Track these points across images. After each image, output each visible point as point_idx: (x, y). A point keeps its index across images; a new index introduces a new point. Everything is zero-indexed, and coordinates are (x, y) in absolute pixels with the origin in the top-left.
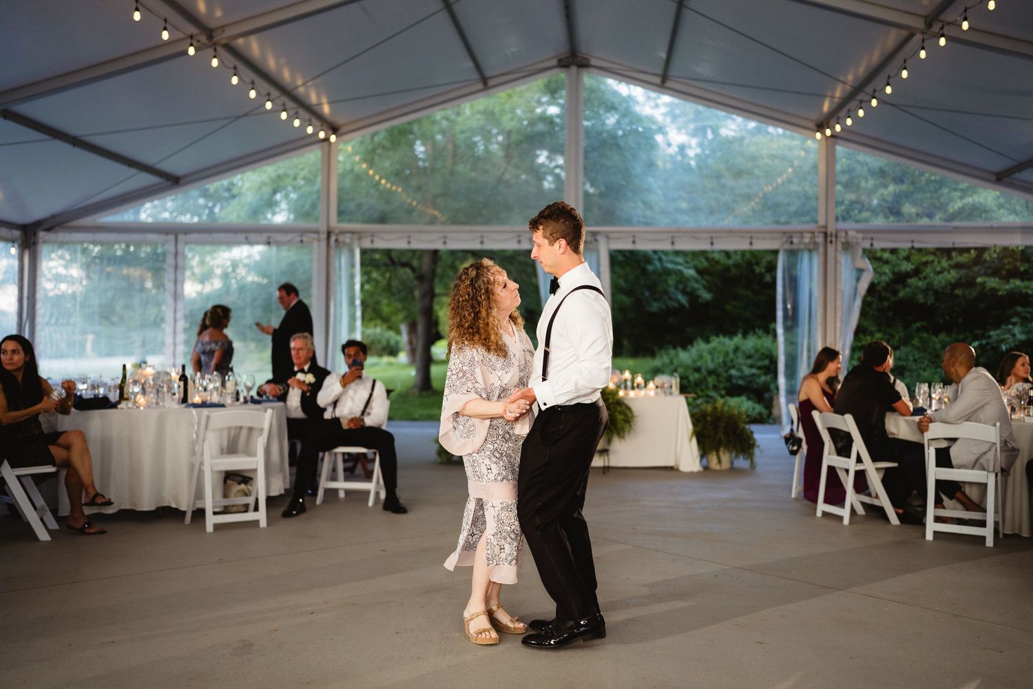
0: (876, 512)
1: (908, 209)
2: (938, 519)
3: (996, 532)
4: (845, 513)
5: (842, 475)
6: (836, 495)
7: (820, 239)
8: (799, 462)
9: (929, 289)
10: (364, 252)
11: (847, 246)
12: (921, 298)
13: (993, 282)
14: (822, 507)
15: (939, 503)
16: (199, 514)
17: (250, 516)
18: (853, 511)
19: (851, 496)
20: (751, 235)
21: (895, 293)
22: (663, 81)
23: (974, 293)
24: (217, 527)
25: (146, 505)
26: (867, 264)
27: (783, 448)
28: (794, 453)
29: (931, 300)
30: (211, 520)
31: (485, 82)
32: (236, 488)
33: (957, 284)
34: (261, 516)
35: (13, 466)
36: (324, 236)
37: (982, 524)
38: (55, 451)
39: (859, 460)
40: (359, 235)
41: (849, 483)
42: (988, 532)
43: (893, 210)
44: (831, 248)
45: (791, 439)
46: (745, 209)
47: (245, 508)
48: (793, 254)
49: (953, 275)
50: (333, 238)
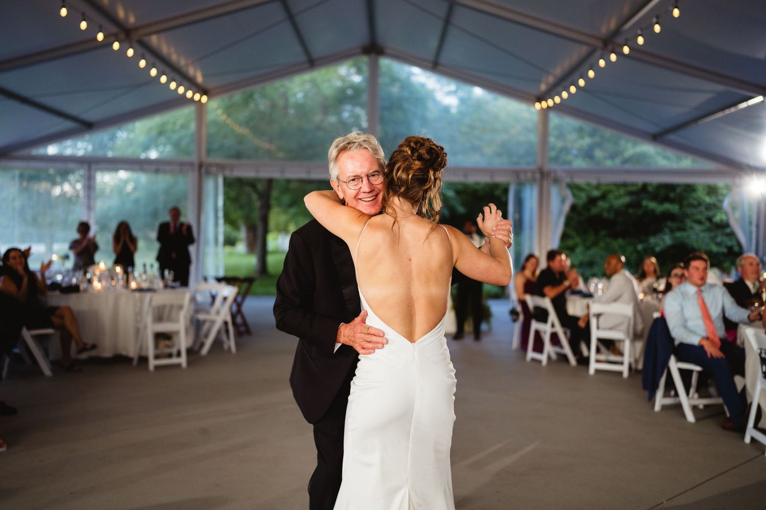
0: (563, 358)
1: (598, 153)
2: (598, 361)
3: (630, 368)
4: (543, 358)
5: (542, 335)
6: (539, 347)
7: (538, 176)
8: (517, 327)
9: (611, 209)
10: (225, 179)
11: (556, 181)
12: (605, 215)
13: (652, 205)
14: (531, 354)
15: (598, 351)
16: (144, 360)
17: (174, 361)
18: (549, 358)
19: (548, 347)
20: (492, 172)
21: (589, 210)
22: (434, 66)
23: (640, 212)
24: (157, 368)
25: (107, 353)
26: (568, 193)
27: (507, 317)
28: (515, 321)
29: (611, 216)
30: (153, 363)
31: (312, 63)
32: (163, 343)
33: (629, 206)
34: (183, 360)
35: (29, 329)
36: (196, 168)
37: (621, 363)
38: (55, 320)
39: (553, 326)
40: (221, 167)
41: (547, 339)
42: (624, 369)
43: (588, 154)
44: (545, 183)
45: (513, 313)
46: (488, 151)
47: (170, 356)
48: (520, 185)
49: (626, 200)
50: (203, 170)
